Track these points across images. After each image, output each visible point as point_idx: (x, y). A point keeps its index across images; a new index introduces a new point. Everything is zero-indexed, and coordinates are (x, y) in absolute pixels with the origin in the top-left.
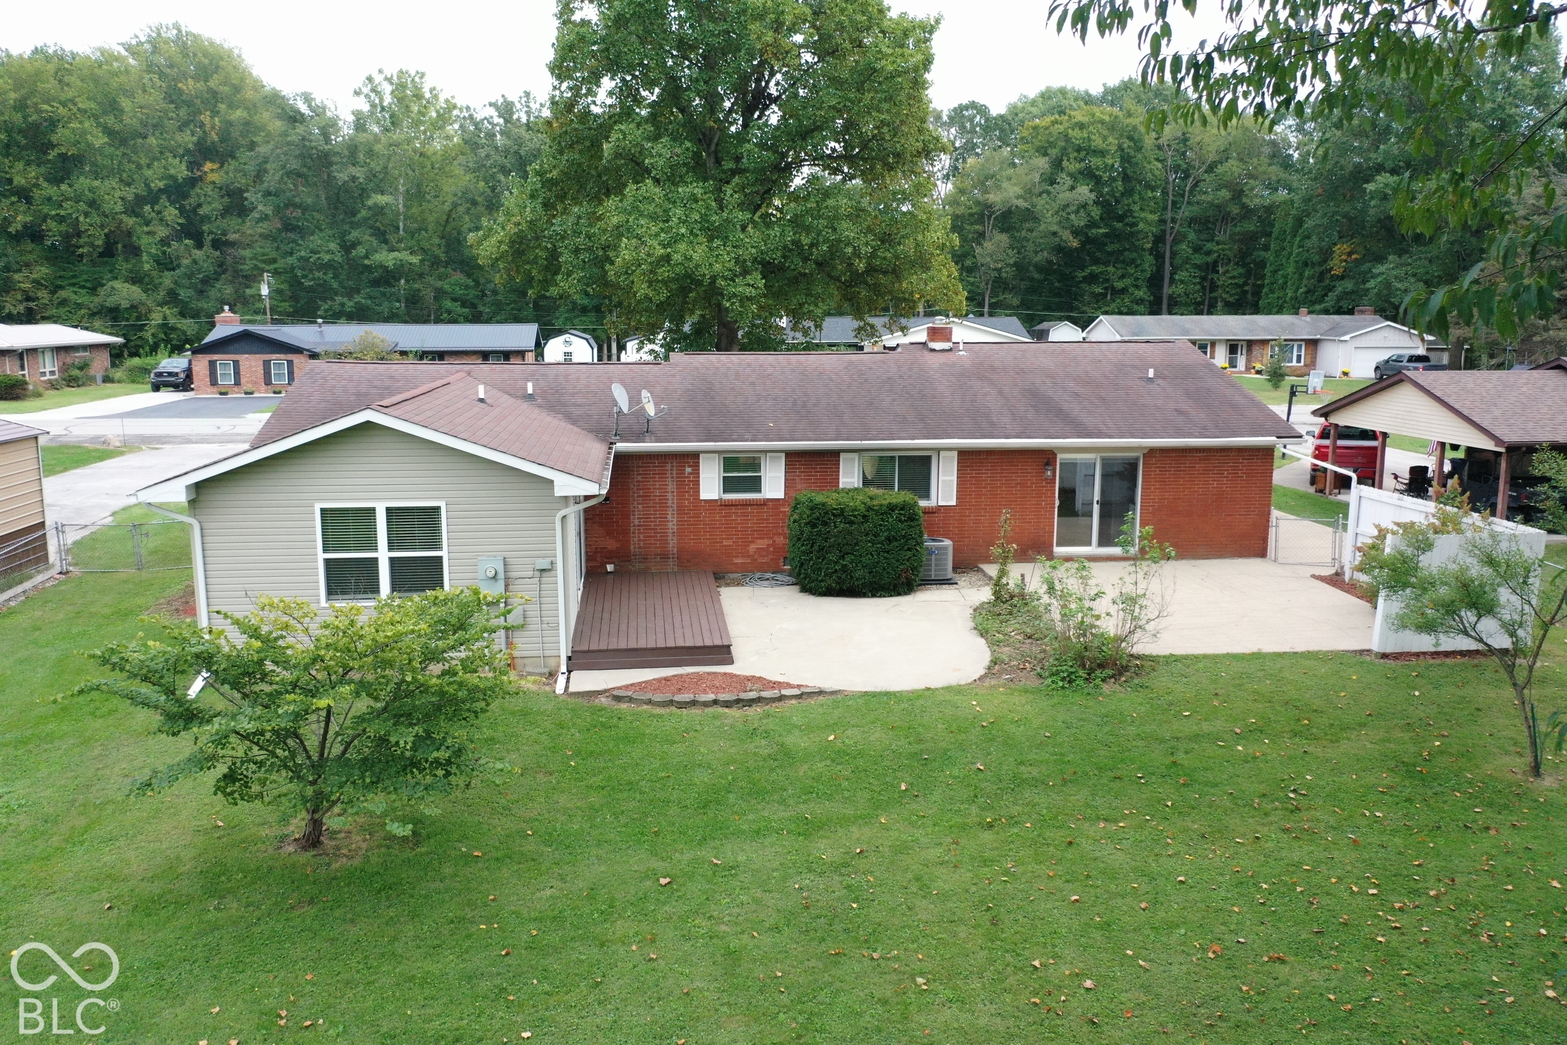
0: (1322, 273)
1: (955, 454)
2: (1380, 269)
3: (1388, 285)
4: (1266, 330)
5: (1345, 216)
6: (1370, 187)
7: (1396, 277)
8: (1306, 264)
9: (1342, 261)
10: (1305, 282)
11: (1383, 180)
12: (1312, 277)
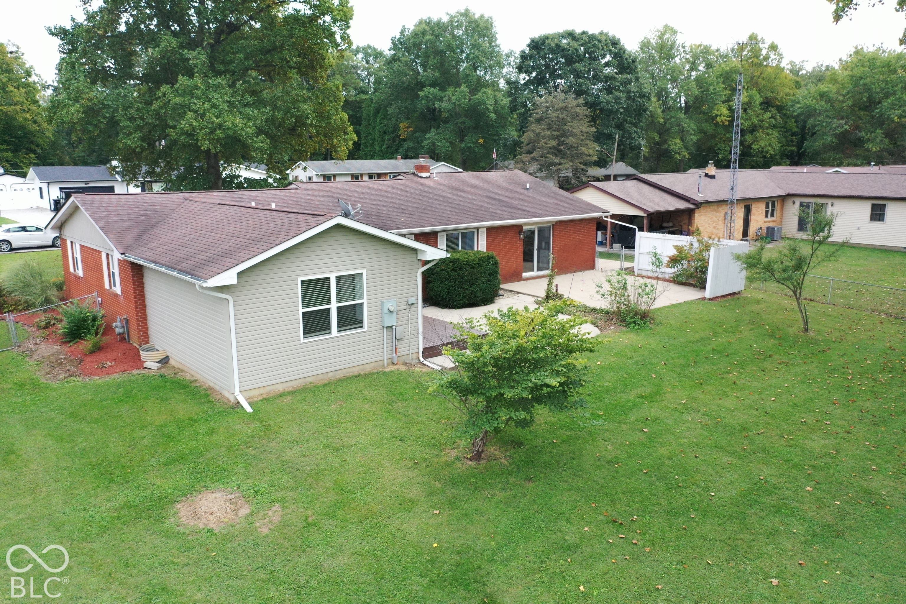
0: (394, 138)
1: (485, 229)
2: (428, 136)
3: (434, 144)
4: (386, 168)
5: (406, 107)
6: (421, 94)
7: (437, 140)
8: (385, 133)
9: (405, 131)
10: (386, 142)
11: (428, 90)
12: (389, 140)
